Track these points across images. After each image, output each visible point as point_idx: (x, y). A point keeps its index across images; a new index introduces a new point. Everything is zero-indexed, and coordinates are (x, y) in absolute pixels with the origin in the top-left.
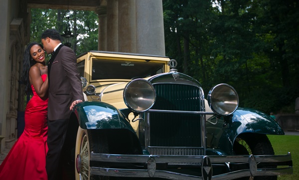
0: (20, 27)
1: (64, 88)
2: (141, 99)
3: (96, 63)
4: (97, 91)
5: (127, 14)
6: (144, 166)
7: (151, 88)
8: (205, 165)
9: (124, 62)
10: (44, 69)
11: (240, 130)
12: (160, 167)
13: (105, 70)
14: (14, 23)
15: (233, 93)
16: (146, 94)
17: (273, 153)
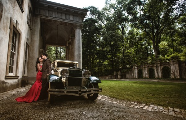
0: (42, 51)
1: (47, 70)
2: (65, 74)
3: (58, 63)
4: (57, 70)
5: (73, 49)
6: (63, 92)
7: (68, 71)
8: (79, 91)
9: (66, 63)
10: (42, 64)
11: (91, 82)
12: (67, 92)
13: (60, 65)
14: (40, 50)
15: (90, 73)
16: (67, 73)
17: (98, 87)
